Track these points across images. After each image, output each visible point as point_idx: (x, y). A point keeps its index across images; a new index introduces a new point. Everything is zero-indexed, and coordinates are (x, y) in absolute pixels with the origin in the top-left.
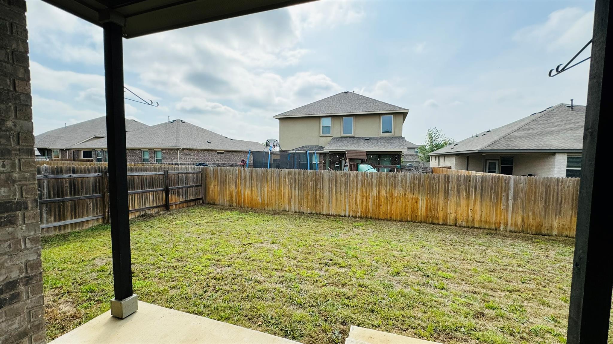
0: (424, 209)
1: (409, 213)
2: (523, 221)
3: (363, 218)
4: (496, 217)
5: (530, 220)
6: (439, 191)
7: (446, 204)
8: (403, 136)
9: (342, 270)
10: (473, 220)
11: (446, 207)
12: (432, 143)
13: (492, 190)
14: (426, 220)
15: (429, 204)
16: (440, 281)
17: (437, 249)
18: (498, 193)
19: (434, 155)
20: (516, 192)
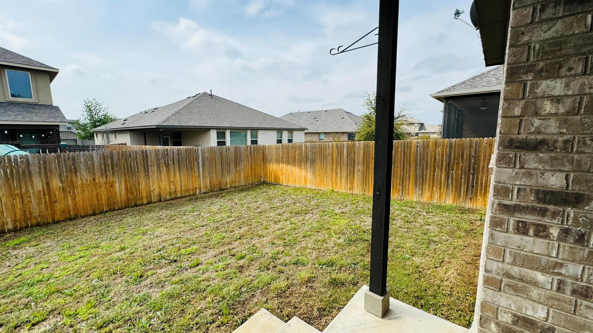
0: (123, 192)
1: (104, 202)
2: (210, 183)
3: (20, 230)
4: (192, 184)
5: (215, 181)
6: (138, 169)
7: (148, 181)
8: (54, 105)
10: (175, 191)
11: (148, 185)
12: (92, 117)
13: (186, 160)
14: (128, 204)
15: (129, 185)
16: (190, 259)
17: (161, 230)
18: (191, 163)
19: (99, 132)
20: (203, 160)
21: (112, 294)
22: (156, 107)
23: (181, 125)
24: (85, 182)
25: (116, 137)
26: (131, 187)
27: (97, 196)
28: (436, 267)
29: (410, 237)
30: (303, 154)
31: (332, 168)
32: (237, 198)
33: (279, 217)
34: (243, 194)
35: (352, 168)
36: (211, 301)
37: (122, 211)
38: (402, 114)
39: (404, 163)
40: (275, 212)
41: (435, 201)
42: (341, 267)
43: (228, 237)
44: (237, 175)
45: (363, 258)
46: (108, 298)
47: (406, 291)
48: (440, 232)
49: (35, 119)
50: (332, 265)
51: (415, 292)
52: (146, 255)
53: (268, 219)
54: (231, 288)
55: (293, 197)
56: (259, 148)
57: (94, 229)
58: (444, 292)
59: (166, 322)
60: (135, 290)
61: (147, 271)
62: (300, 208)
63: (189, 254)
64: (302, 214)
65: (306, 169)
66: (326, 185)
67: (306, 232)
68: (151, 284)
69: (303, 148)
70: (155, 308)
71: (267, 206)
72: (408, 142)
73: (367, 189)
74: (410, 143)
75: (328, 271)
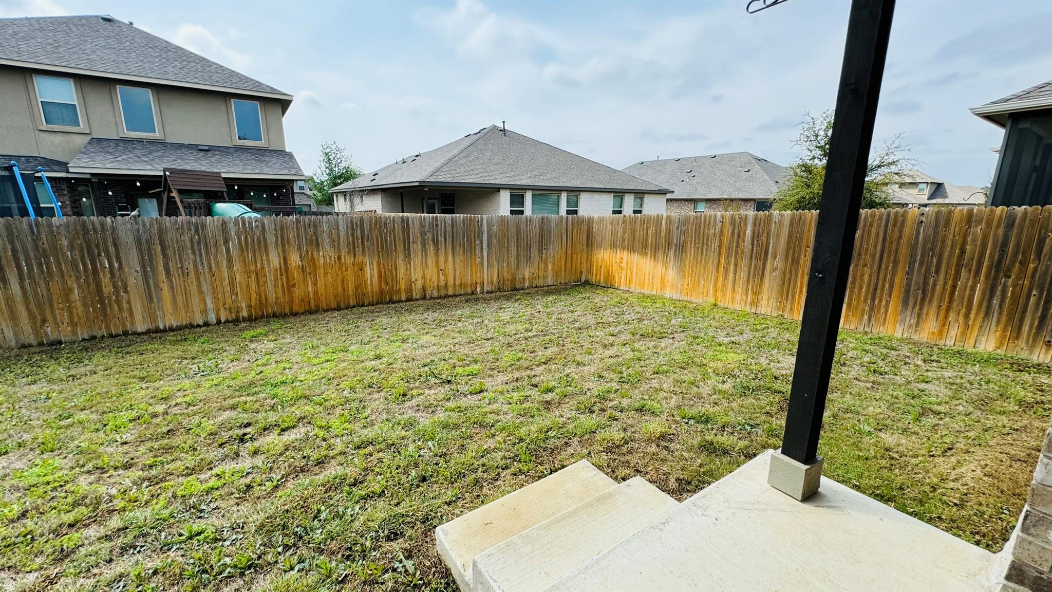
0: (376, 280)
1: (350, 292)
2: (498, 277)
3: (256, 319)
4: (471, 275)
5: (505, 274)
6: (395, 246)
7: (408, 265)
8: (287, 150)
9: (289, 437)
10: (446, 285)
11: (408, 271)
12: (331, 170)
13: (464, 237)
14: (382, 299)
15: (383, 270)
16: (470, 382)
17: (427, 338)
18: (471, 242)
19: (339, 192)
20: (489, 237)
21: (368, 411)
22: (418, 154)
23: (455, 181)
24: (328, 261)
25: (362, 201)
26: (385, 272)
27: (343, 281)
28: (933, 456)
29: (878, 398)
30: (663, 234)
31: (719, 261)
32: (541, 304)
33: (611, 339)
34: (550, 299)
35: (760, 264)
36: (502, 441)
37: (373, 308)
38: (891, 158)
39: (881, 256)
40: (604, 330)
41: (951, 340)
42: (724, 427)
43: (526, 359)
44: (542, 266)
45: (770, 418)
46: (364, 415)
47: (858, 484)
48: (952, 398)
49: (266, 170)
50: (707, 421)
51: (877, 488)
52: (409, 368)
53: (592, 339)
54: (532, 429)
55: (638, 309)
56: (581, 221)
57: (340, 328)
58: (944, 498)
59: (440, 456)
60: (397, 410)
61: (412, 389)
62: (650, 329)
63: (468, 375)
64: (654, 338)
65: (666, 263)
66: (703, 293)
67: (660, 366)
68: (417, 406)
69: (664, 222)
70: (424, 436)
71: (590, 319)
72: (897, 213)
73: (789, 307)
74: (903, 216)
75: (699, 429)
